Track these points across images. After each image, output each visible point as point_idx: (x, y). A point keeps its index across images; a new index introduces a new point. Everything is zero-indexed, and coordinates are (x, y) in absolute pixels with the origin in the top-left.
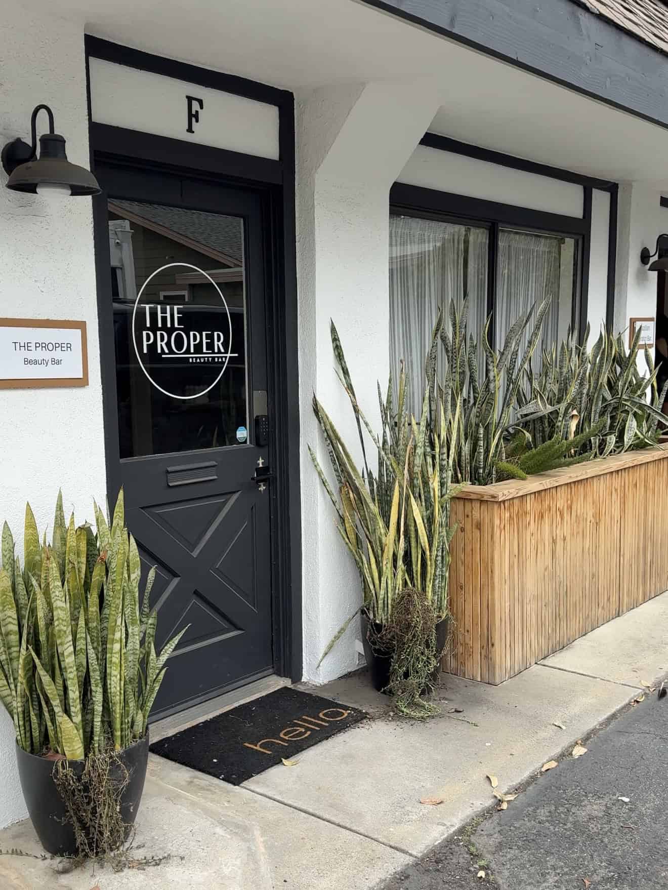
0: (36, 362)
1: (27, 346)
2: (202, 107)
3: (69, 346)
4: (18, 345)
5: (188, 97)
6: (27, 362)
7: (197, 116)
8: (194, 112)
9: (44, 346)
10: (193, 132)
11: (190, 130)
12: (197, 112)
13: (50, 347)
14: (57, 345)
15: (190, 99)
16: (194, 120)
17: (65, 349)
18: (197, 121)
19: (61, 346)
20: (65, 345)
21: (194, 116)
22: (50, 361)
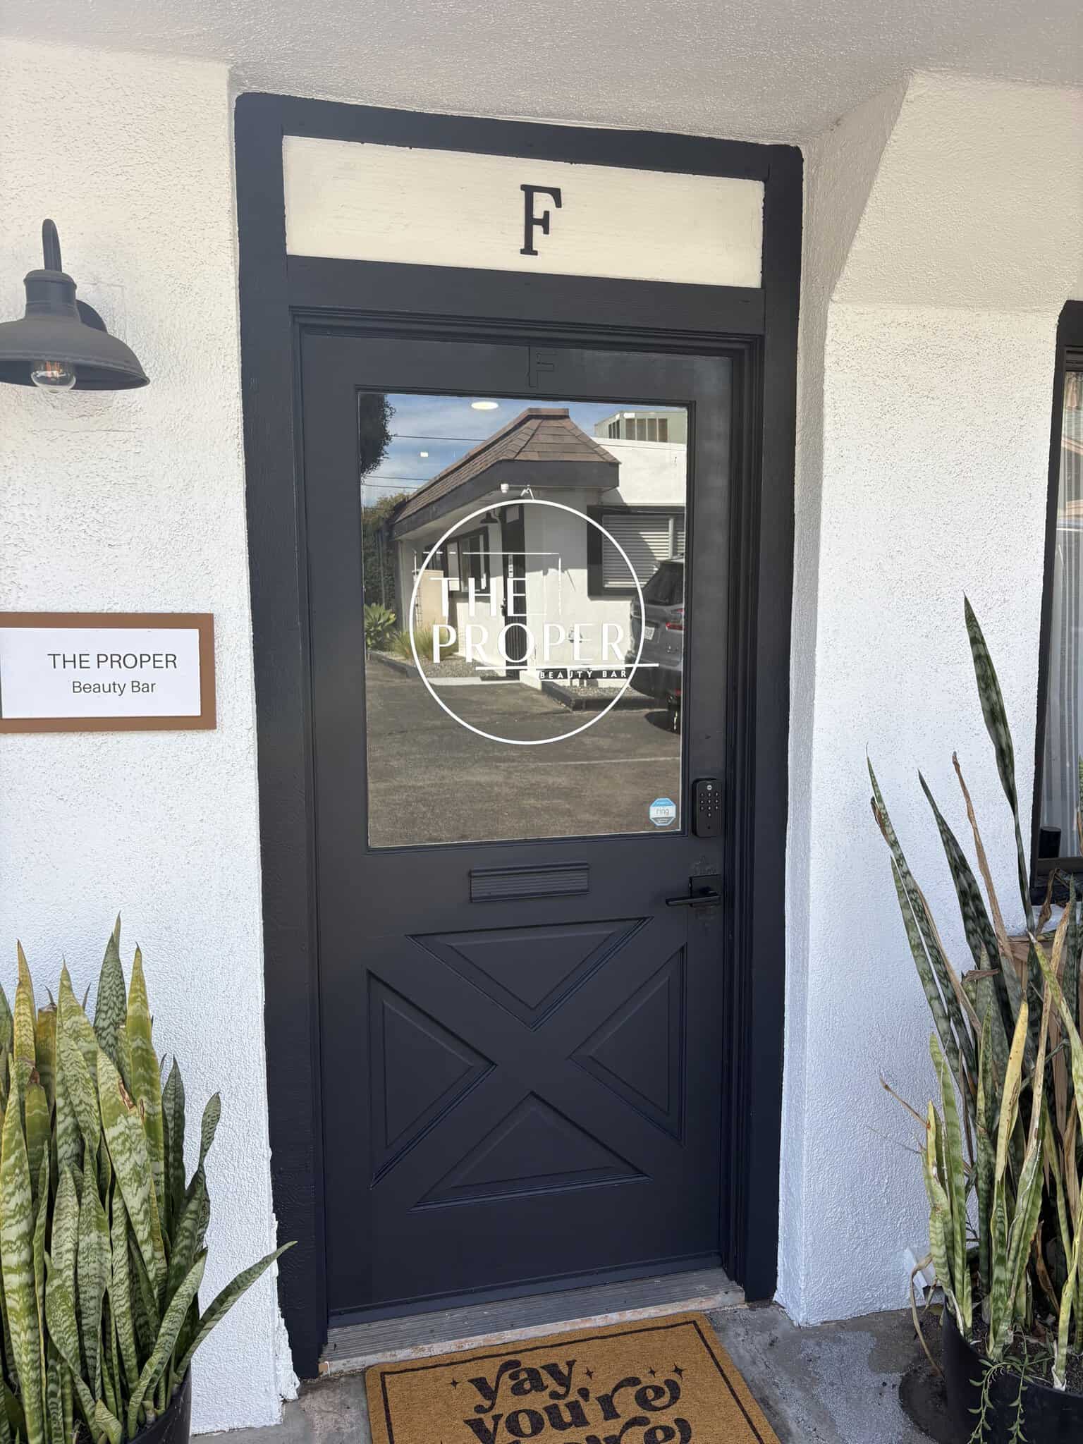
0: (98, 688)
1: (79, 661)
2: (558, 204)
3: (171, 660)
4: (59, 660)
5: (524, 187)
6: (78, 687)
7: (545, 223)
8: (538, 214)
9: (118, 660)
10: (535, 253)
11: (528, 249)
12: (547, 214)
13: (130, 661)
14: (146, 658)
15: (529, 191)
16: (537, 229)
17: (164, 664)
18: (546, 231)
19: (154, 659)
20: (163, 658)
21: (538, 222)
22: (129, 687)
